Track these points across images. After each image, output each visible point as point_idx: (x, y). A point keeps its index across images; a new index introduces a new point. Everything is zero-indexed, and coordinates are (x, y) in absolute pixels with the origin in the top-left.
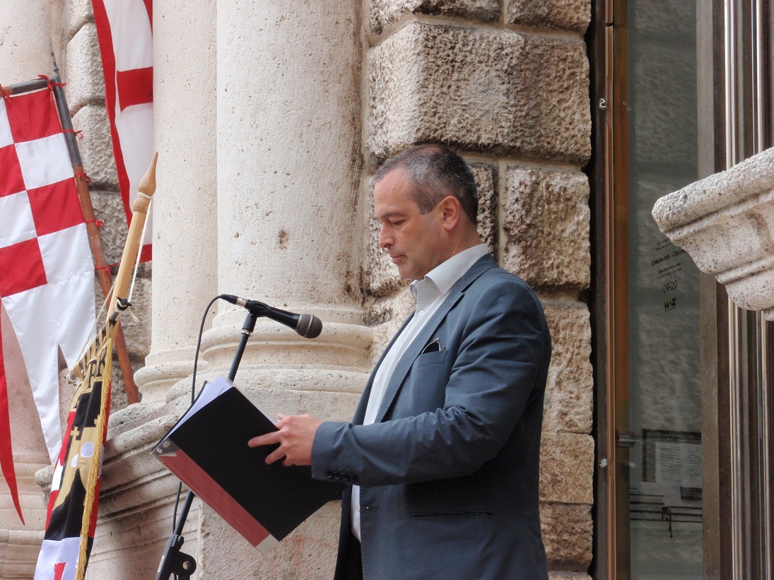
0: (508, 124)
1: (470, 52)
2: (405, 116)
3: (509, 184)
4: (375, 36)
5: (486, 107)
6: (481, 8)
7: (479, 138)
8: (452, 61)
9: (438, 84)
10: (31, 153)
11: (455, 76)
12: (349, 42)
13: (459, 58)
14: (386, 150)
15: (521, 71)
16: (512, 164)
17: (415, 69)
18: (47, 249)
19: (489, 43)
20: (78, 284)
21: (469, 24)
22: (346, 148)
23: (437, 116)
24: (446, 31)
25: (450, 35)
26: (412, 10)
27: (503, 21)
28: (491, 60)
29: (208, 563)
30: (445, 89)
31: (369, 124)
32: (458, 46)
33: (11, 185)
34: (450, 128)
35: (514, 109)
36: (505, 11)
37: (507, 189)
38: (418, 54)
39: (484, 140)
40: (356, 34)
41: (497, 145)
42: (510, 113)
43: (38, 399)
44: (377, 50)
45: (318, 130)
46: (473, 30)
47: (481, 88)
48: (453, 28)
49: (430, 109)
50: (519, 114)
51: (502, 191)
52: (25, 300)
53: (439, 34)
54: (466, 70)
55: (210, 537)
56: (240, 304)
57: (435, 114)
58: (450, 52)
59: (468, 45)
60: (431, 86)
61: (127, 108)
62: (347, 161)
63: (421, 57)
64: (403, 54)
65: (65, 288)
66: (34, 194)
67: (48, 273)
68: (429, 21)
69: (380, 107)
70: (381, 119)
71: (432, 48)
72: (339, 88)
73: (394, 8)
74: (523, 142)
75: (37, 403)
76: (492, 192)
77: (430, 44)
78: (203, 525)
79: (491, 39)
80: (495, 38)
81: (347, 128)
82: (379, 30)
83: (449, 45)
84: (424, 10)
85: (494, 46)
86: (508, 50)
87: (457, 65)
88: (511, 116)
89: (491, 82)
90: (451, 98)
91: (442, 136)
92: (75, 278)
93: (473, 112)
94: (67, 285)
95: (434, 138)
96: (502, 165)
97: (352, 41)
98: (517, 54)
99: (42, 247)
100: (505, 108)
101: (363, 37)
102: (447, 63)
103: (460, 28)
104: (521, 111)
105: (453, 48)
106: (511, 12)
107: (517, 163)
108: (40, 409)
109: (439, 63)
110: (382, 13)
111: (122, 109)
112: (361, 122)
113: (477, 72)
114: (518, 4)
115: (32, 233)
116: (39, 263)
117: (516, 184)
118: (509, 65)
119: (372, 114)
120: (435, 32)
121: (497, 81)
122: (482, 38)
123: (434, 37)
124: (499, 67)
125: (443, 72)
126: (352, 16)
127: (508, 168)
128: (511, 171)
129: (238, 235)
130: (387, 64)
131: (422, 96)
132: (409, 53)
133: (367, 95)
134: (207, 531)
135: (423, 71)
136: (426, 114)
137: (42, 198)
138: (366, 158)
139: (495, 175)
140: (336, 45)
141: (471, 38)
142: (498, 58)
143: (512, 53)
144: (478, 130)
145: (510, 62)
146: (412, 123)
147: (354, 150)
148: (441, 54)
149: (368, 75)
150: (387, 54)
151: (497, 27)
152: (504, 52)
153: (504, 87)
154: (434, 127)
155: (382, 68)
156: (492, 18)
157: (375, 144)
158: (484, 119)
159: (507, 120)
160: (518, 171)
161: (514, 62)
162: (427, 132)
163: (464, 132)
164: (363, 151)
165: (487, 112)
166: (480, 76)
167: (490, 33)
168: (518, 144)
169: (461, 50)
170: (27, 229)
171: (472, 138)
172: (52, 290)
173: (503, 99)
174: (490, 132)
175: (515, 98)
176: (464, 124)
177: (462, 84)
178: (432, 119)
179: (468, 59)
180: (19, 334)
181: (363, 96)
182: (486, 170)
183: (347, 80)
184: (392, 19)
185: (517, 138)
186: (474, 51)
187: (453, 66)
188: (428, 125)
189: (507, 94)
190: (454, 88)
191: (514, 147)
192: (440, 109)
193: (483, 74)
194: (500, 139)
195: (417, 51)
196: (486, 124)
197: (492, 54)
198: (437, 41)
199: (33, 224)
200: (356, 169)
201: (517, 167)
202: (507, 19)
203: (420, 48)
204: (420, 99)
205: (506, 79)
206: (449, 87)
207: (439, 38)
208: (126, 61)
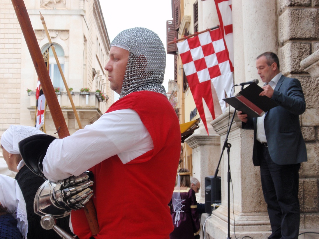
0: (314, 32)
1: (303, 15)
2: (287, 33)
3: (315, 47)
4: (280, 13)
5: (307, 29)
6: (306, 3)
7: (306, 36)
8: (298, 18)
9: (295, 24)
10: (216, 44)
11: (299, 21)
12: (274, 15)
13: (300, 17)
14: (283, 41)
15: (317, 18)
16: (315, 42)
17: (289, 21)
18: (221, 67)
19: (308, 12)
20: (229, 75)
21: (303, 8)
22: (274, 41)
23: (295, 32)
24: (297, 10)
25: (297, 11)
26: (288, 6)
27: (312, 6)
28: (309, 16)
29: (242, 143)
30: (296, 25)
31: (280, 35)
32: (300, 14)
33: (212, 52)
34: (298, 35)
35: (315, 28)
36: (312, 3)
37: (314, 48)
38: (289, 17)
39: (307, 37)
40: (276, 13)
41: (311, 38)
42: (314, 29)
43: (221, 103)
44: (281, 16)
45: (267, 38)
46: (304, 9)
47: (306, 24)
48: (298, 9)
49: (293, 30)
50: (316, 29)
51: (313, 49)
52: (216, 80)
53: (295, 11)
54: (302, 20)
55: (242, 137)
56: (239, 85)
57: (294, 31)
58: (298, 15)
59: (302, 13)
60: (293, 24)
61: (227, 35)
62: (274, 44)
63: (290, 17)
64: (286, 17)
65: (225, 76)
66: (217, 54)
67: (221, 72)
68: (292, 8)
69: (282, 31)
70: (282, 33)
71: (293, 15)
72: (272, 27)
73: (284, 6)
74: (318, 36)
75: (220, 104)
76: (310, 50)
77: (292, 14)
78: (241, 135)
79: (308, 11)
80: (310, 11)
81: (274, 36)
82: (281, 11)
83: (297, 14)
84: (291, 5)
85: (309, 13)
86: (313, 13)
87: (300, 18)
88: (314, 30)
89: (309, 22)
90: (298, 27)
91: (296, 37)
92: (228, 73)
93: (304, 30)
94: (226, 75)
95: (294, 38)
96: (313, 43)
97: (275, 15)
98: (316, 14)
99: (220, 66)
100: (313, 28)
101: (278, 13)
102: (297, 18)
103: (300, 9)
104: (317, 28)
105: (298, 14)
106: (314, 3)
107: (317, 41)
108: (221, 105)
109: (295, 18)
110: (281, 7)
111: (226, 34)
112: (278, 35)
113: (305, 20)
114: (315, 1)
115: (217, 63)
116: (219, 70)
117: (316, 47)
118: (313, 17)
119: (280, 32)
120: (294, 11)
121: (310, 21)
122: (306, 11)
123: (293, 12)
124: (311, 18)
125: (296, 21)
126: (274, 8)
127: (314, 43)
128: (315, 44)
129: (249, 65)
130: (283, 20)
131: (291, 27)
132: (287, 17)
133: (279, 27)
134: (242, 136)
135: (291, 21)
136: (292, 32)
137: (219, 54)
138: (280, 43)
139: (311, 45)
140: (270, 16)
141: (303, 11)
142: (310, 16)
143: (314, 14)
144: (306, 34)
145: (314, 16)
146: (288, 34)
147: (276, 42)
148: (295, 16)
149: (279, 23)
150: (283, 17)
151: (310, 8)
152: (312, 14)
153: (312, 23)
154: (294, 35)
155: (282, 21)
156: (309, 6)
157: (281, 40)
158: (307, 31)
159: (313, 31)
160: (317, 44)
161: (315, 16)
162: (292, 36)
163: (302, 35)
164: (279, 42)
165: (308, 29)
166: (306, 21)
167: (308, 10)
168: (316, 37)
169: (300, 15)
170: (216, 62)
171: (304, 36)
172: (222, 77)
173: (312, 26)
174: (309, 35)
175: (315, 25)
176: (302, 33)
177: (301, 23)
178: (293, 33)
179: (303, 17)
180: (215, 88)
181: (278, 28)
182: (308, 44)
183: (274, 25)
184: (283, 8)
185: (316, 35)
186: (304, 15)
187: (299, 19)
188: (292, 34)
189: (313, 24)
190: (299, 24)
191: (315, 38)
192: (296, 30)
193: (307, 20)
194: (312, 36)
195: (289, 16)
196: (308, 33)
197: (309, 15)
198: (294, 13)
199: (217, 61)
200: (277, 46)
201: (316, 43)
202: (313, 5)
203: (290, 15)
204: (290, 28)
205: (313, 21)
206: (298, 24)
207: (295, 12)
208: (226, 23)
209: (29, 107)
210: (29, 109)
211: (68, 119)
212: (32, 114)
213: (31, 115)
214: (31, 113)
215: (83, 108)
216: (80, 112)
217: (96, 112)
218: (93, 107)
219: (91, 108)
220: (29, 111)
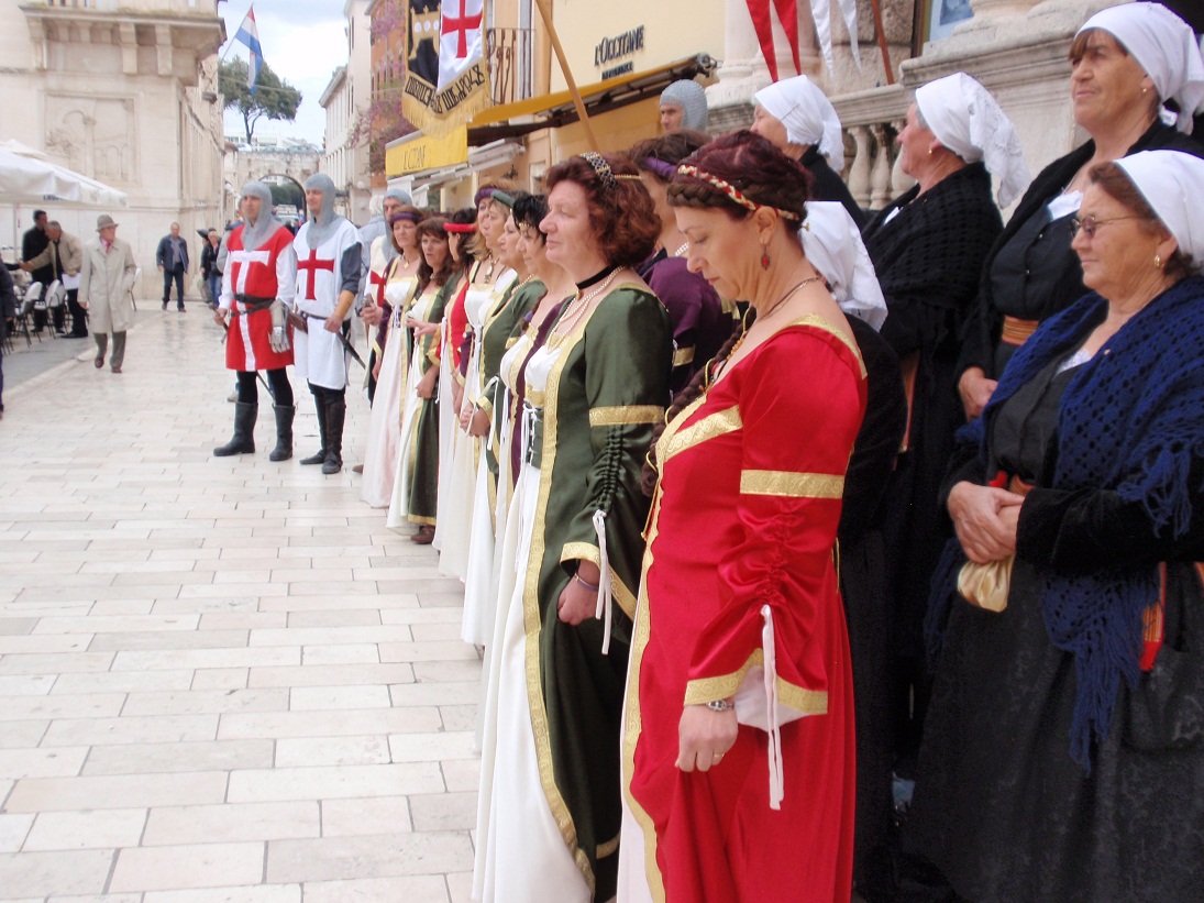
209: (24, 4)
210: (23, 8)
211: (136, 45)
212: (34, 24)
213: (30, 27)
214: (28, 21)
215: (180, 15)
216: (174, 28)
217: (217, 30)
218: (208, 14)
219: (205, 17)
220: (22, 15)
